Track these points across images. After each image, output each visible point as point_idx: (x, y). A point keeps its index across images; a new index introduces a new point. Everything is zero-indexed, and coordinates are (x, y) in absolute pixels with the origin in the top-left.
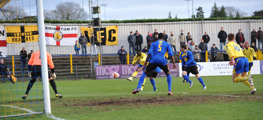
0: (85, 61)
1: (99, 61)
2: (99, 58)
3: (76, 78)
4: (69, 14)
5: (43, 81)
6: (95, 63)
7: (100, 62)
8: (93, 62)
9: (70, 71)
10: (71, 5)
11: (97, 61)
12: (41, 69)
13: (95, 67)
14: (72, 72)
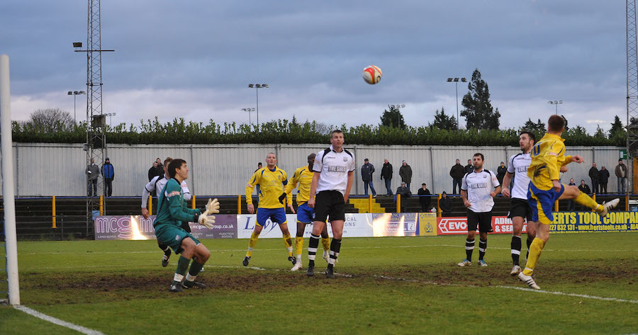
0: (77, 208)
1: (101, 208)
2: (101, 204)
3: (60, 236)
4: (52, 129)
5: (7, 242)
6: (93, 212)
7: (102, 210)
8: (90, 209)
9: (51, 225)
10: (55, 114)
11: (98, 209)
12: (4, 220)
13: (93, 218)
14: (54, 226)
